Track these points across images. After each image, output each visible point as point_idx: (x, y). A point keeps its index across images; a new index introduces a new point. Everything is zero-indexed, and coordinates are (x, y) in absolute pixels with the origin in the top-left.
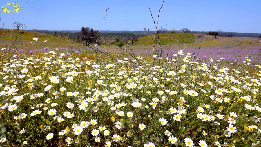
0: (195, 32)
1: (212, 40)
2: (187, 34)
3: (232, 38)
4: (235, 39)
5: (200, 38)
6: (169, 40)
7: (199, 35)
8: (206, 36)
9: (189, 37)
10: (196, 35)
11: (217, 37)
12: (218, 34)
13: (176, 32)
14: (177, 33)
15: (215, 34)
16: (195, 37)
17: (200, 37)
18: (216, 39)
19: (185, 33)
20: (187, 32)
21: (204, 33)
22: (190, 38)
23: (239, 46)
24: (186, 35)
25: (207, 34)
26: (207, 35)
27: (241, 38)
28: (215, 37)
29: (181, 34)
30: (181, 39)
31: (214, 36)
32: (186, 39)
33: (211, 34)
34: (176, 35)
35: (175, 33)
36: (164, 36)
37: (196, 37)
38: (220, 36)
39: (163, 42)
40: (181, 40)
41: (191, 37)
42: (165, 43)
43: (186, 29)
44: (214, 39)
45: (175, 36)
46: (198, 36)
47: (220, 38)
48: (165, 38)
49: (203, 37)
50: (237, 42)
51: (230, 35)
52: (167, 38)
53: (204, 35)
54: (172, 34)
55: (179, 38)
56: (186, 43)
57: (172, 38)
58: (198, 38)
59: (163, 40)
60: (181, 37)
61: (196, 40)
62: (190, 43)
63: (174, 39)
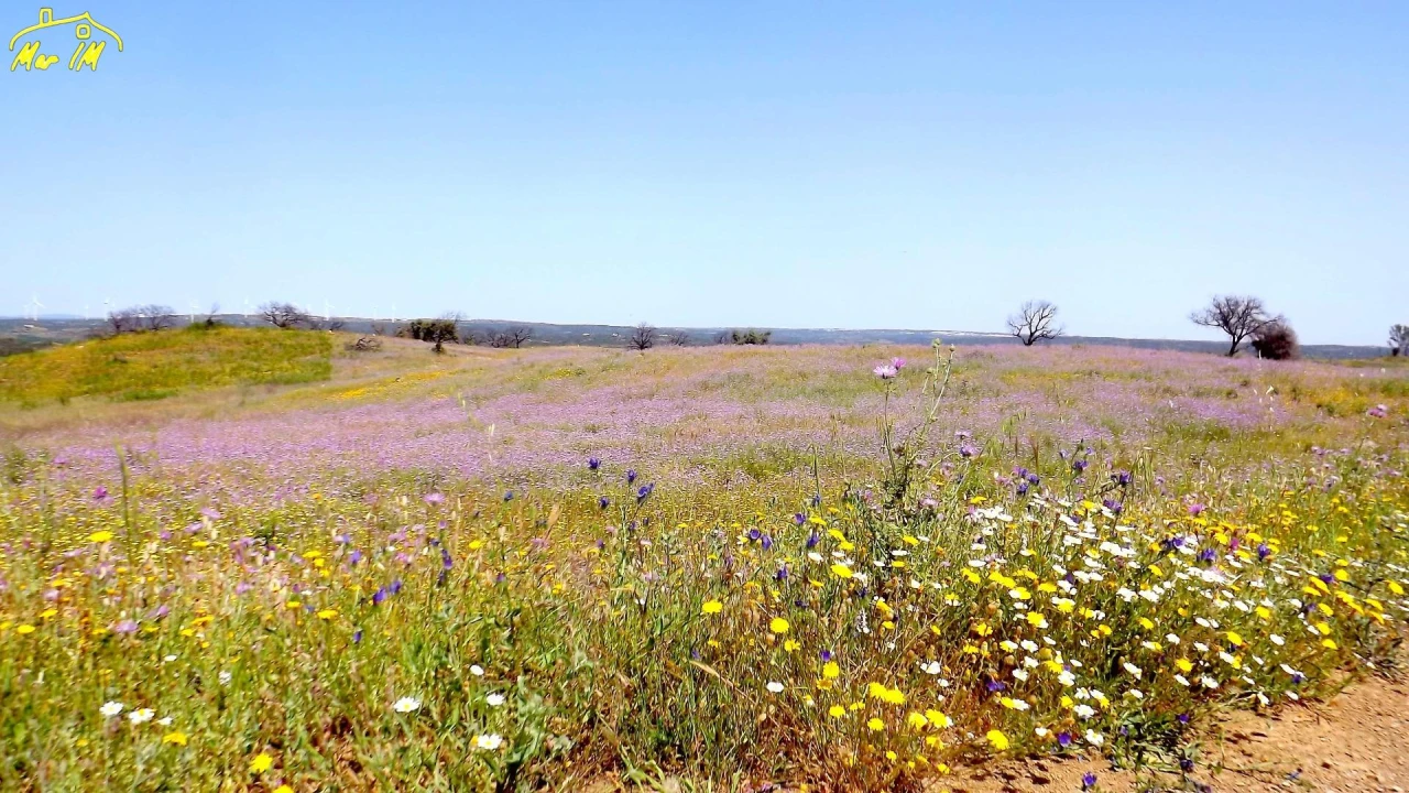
0: (337, 326)
1: (424, 362)
2: (289, 338)
3: (522, 351)
4: (519, 359)
5: (362, 354)
6: (183, 368)
7: (356, 338)
8: (388, 342)
9: (305, 350)
10: (338, 340)
11: (445, 345)
12: (456, 335)
13: (227, 326)
14: (231, 332)
15: (436, 333)
16: (336, 350)
17: (360, 347)
18: (442, 357)
19: (279, 331)
20: (289, 321)
21: (380, 328)
22: (306, 355)
23: (533, 388)
24: (288, 342)
25: (400, 335)
26: (397, 340)
27: (561, 351)
28: (438, 349)
29: (257, 335)
30: (255, 365)
31: (434, 345)
32: (285, 364)
33: (422, 334)
34: (229, 341)
35: (223, 330)
36: (152, 346)
37: (341, 349)
38: (467, 341)
39: (147, 385)
40: (258, 370)
41: (312, 353)
42: (159, 390)
43: (289, 310)
44: (434, 357)
45: (224, 348)
46: (349, 347)
47: (462, 352)
48: (161, 358)
49: (378, 348)
50: (524, 369)
51: (511, 337)
52: (173, 358)
53: (381, 338)
54: (206, 334)
55: (244, 358)
56: (288, 382)
57: (202, 358)
58: (351, 357)
59: (149, 373)
60: (256, 350)
61: (343, 367)
62: (306, 382)
63: (215, 362)
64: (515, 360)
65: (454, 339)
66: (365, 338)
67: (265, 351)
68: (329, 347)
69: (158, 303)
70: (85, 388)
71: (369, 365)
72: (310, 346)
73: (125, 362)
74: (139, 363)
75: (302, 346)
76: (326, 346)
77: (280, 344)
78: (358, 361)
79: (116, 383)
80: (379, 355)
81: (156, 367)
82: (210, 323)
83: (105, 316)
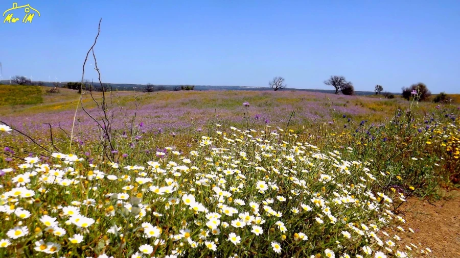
0: (41, 84)
1: (76, 97)
5: (53, 94)
7: (50, 89)
8: (62, 90)
9: (31, 92)
10: (43, 89)
13: (1, 85)
14: (3, 86)
16: (43, 93)
17: (52, 92)
20: (23, 82)
21: (56, 85)
25: (64, 87)
26: (64, 89)
29: (13, 87)
30: (14, 98)
31: (78, 91)
33: (72, 87)
34: (3, 89)
37: (45, 92)
40: (15, 100)
41: (34, 94)
43: (23, 78)
46: (48, 92)
49: (58, 92)
53: (58, 88)
55: (9, 95)
56: (28, 104)
58: (49, 95)
60: (13, 93)
61: (47, 99)
62: (35, 104)
66: (54, 89)
67: (17, 93)
68: (41, 92)
71: (56, 98)
72: (33, 91)
75: (30, 91)
76: (39, 91)
77: (22, 91)
78: (52, 96)
80: (59, 94)
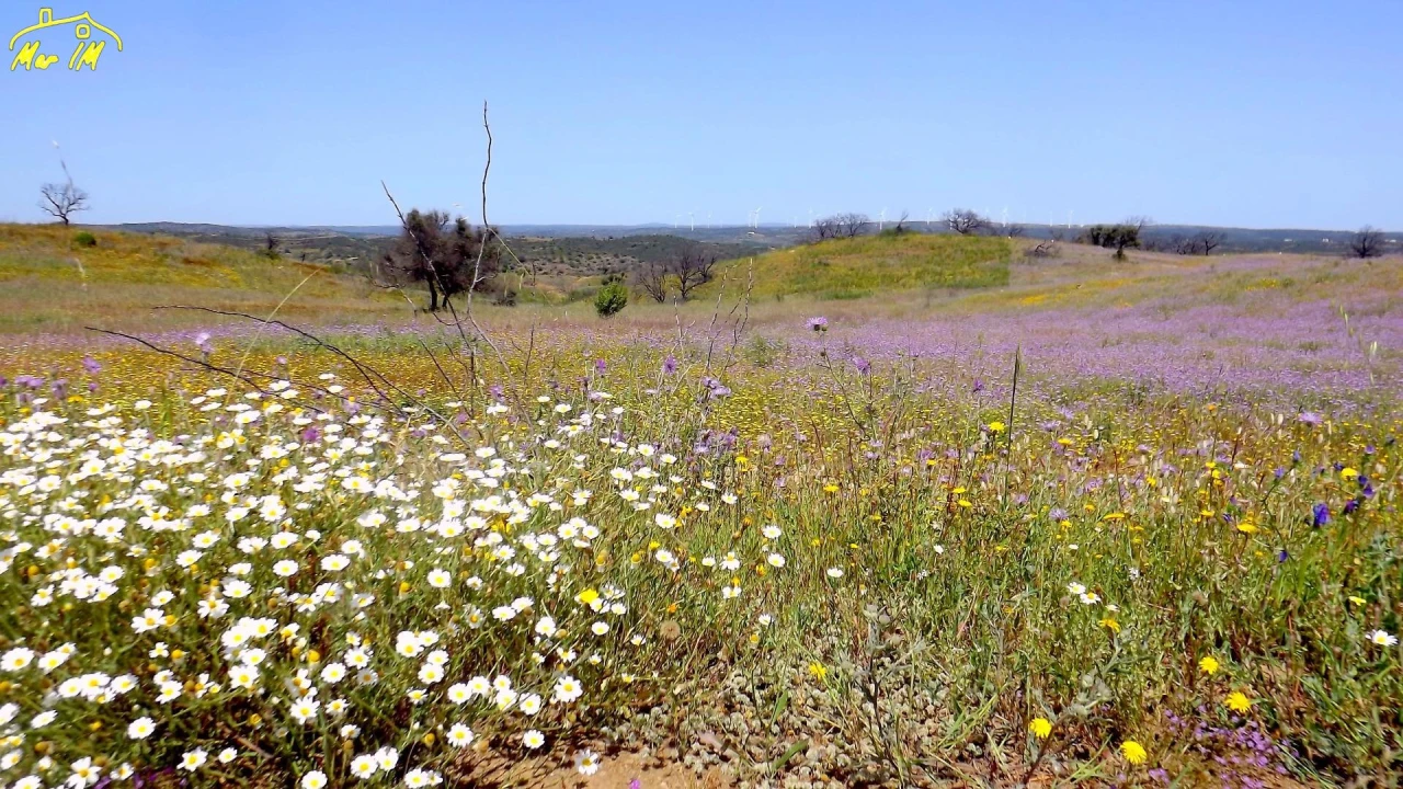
0: (1016, 231)
1: (1104, 269)
2: (970, 244)
3: (1212, 258)
4: (1212, 267)
5: (1040, 260)
6: (875, 272)
7: (1035, 244)
8: (1069, 250)
9: (984, 256)
10: (1017, 246)
11: (1127, 252)
12: (1138, 241)
13: (914, 233)
14: (918, 238)
15: (1118, 239)
16: (1014, 256)
17: (1038, 253)
18: (1125, 264)
19: (961, 237)
20: (971, 226)
21: (1058, 234)
22: (986, 260)
23: (1230, 299)
24: (969, 248)
25: (1079, 241)
26: (1077, 246)
27: (1261, 259)
28: (1120, 256)
29: (941, 241)
30: (939, 269)
31: (1114, 251)
32: (966, 269)
33: (1101, 240)
34: (916, 246)
35: (909, 236)
36: (849, 251)
37: (1020, 255)
38: (1150, 247)
39: (845, 285)
40: (940, 274)
41: (991, 259)
42: (855, 290)
43: (970, 216)
44: (1115, 265)
45: (911, 253)
46: (1028, 253)
47: (1145, 259)
48: (858, 262)
49: (1057, 255)
50: (1219, 278)
51: (1200, 243)
52: (867, 262)
53: (1060, 244)
54: (895, 240)
55: (928, 262)
56: (968, 287)
57: (892, 262)
58: (1029, 263)
59: (847, 275)
60: (940, 255)
61: (1021, 274)
62: (985, 287)
63: (902, 266)
64: (1208, 268)
65: (1136, 245)
66: (1043, 244)
67: (948, 256)
68: (1009, 253)
69: (854, 212)
70: (795, 287)
71: (1048, 272)
72: (990, 252)
73: (827, 265)
74: (840, 266)
75: (982, 252)
76: (1005, 252)
77: (962, 250)
78: (1036, 268)
79: (820, 284)
80: (1058, 262)
81: (852, 269)
82: (900, 230)
83: (811, 224)
